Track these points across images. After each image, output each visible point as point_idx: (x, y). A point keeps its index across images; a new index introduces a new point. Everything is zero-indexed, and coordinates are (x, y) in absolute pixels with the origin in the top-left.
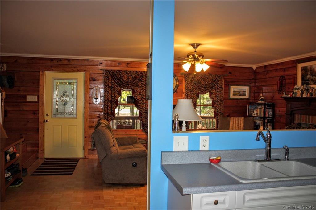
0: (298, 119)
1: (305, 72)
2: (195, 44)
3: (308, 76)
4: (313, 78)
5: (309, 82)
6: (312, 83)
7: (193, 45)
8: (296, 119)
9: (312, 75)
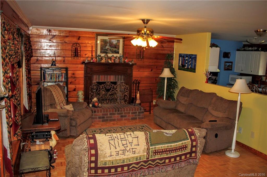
0: (97, 79)
1: (104, 43)
2: (146, 20)
3: (107, 47)
4: (112, 49)
5: (108, 51)
6: (110, 52)
7: (143, 20)
8: (95, 79)
9: (111, 46)
